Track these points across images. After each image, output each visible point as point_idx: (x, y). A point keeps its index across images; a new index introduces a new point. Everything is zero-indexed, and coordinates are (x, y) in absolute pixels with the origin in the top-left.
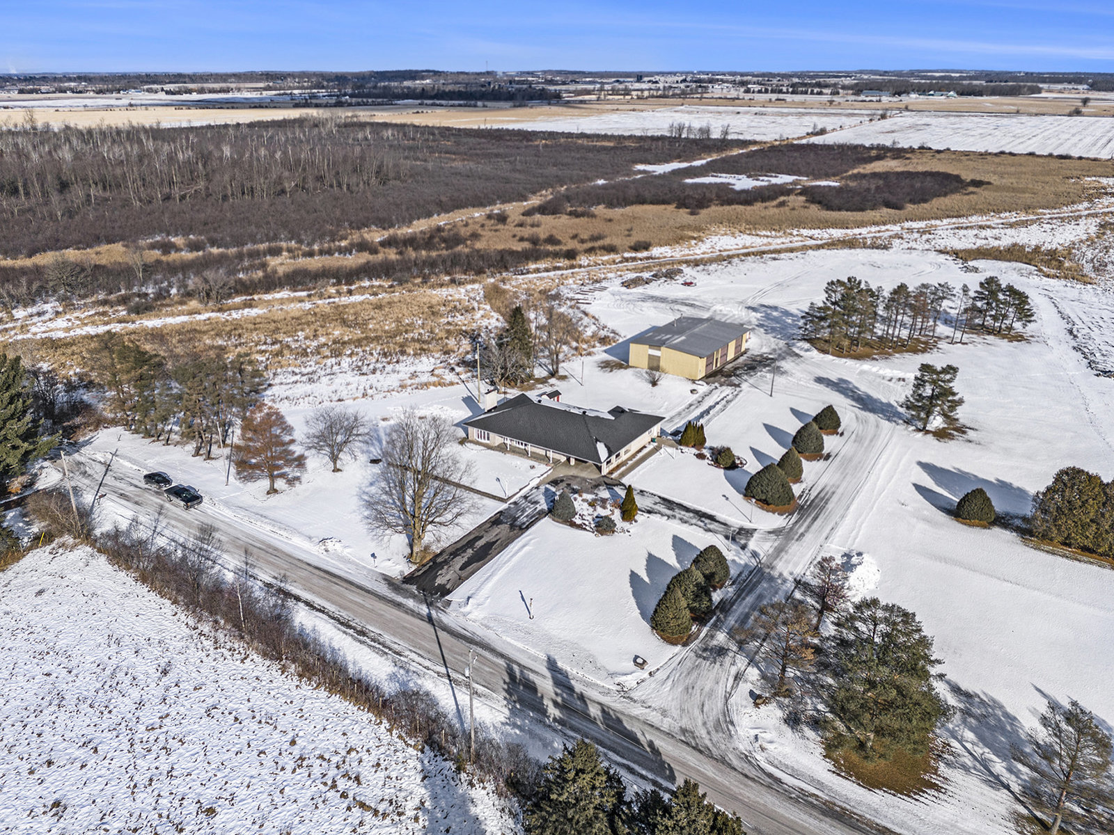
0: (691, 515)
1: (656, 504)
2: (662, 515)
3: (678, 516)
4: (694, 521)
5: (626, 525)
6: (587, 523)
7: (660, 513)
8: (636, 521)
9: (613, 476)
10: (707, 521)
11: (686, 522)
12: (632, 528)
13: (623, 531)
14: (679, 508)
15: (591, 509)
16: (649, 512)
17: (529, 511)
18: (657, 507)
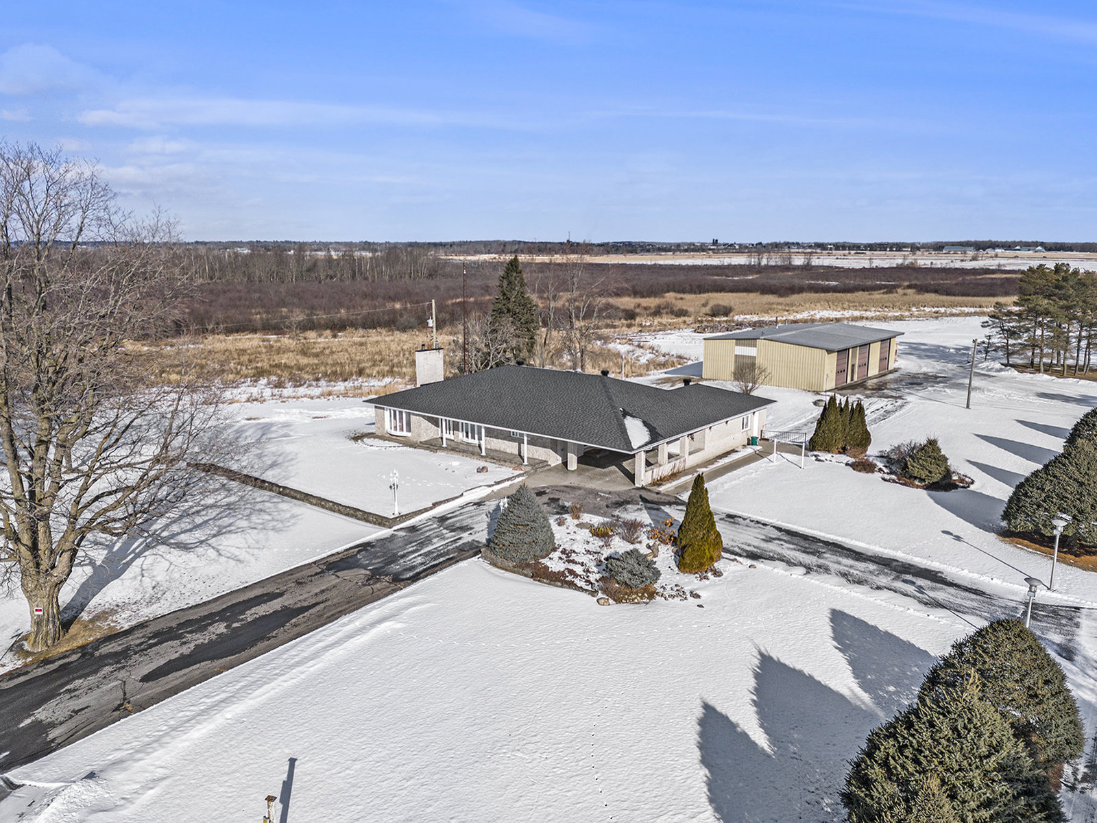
0: (872, 567)
1: (769, 540)
2: (790, 563)
3: (833, 567)
4: (883, 580)
5: (690, 582)
6: (579, 569)
7: (781, 559)
8: (717, 574)
9: (662, 489)
10: (921, 582)
11: (860, 582)
12: (708, 588)
13: (680, 593)
14: (835, 553)
15: (596, 543)
16: (753, 556)
17: (437, 544)
18: (773, 547)
